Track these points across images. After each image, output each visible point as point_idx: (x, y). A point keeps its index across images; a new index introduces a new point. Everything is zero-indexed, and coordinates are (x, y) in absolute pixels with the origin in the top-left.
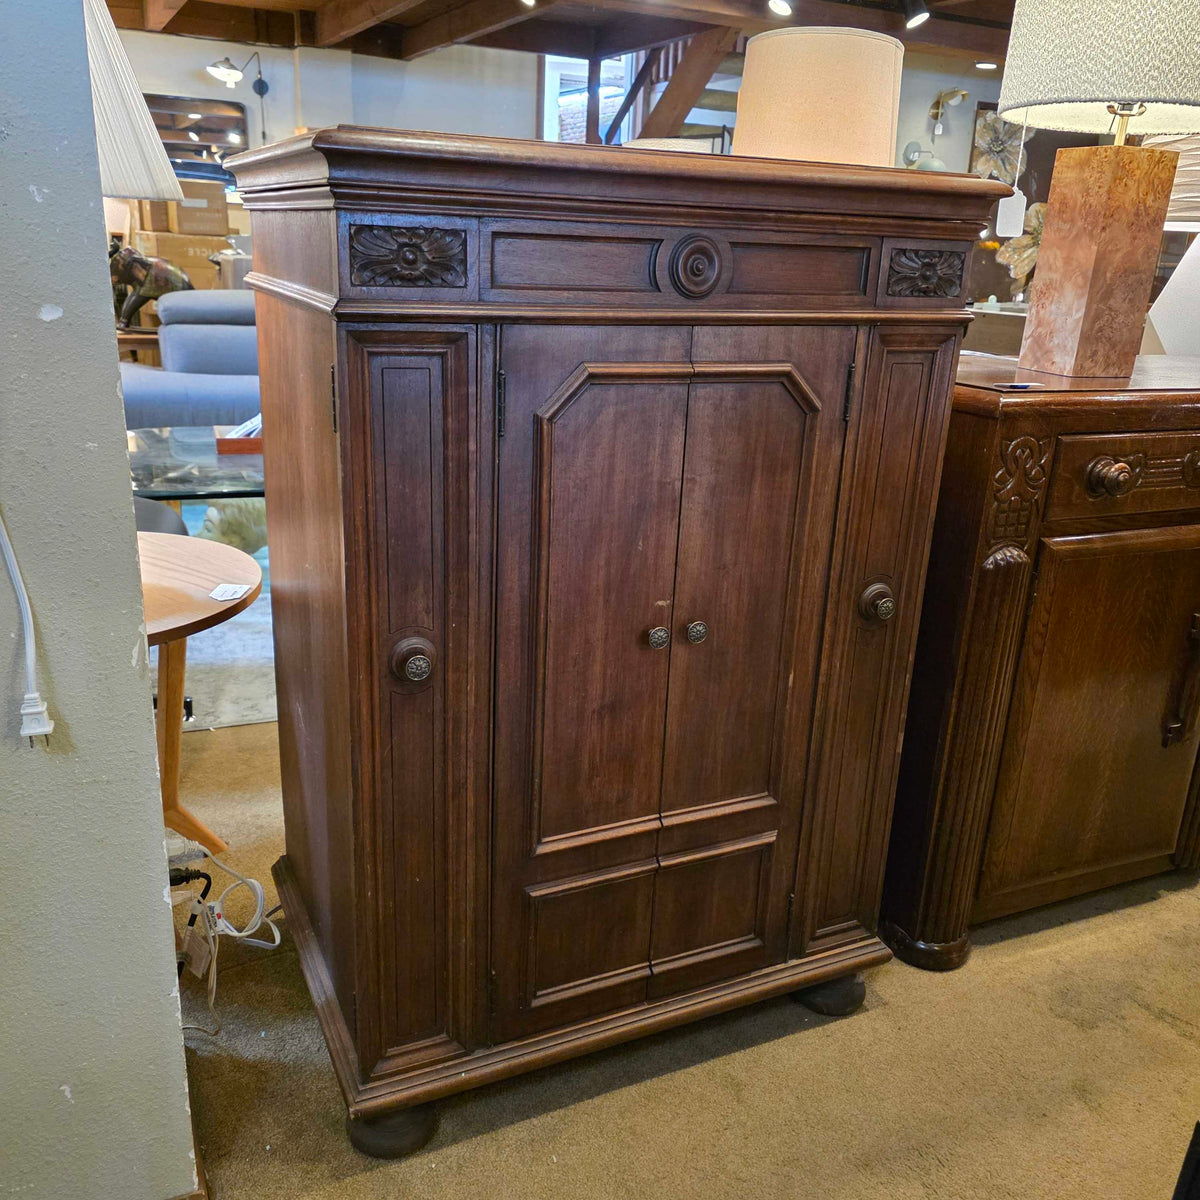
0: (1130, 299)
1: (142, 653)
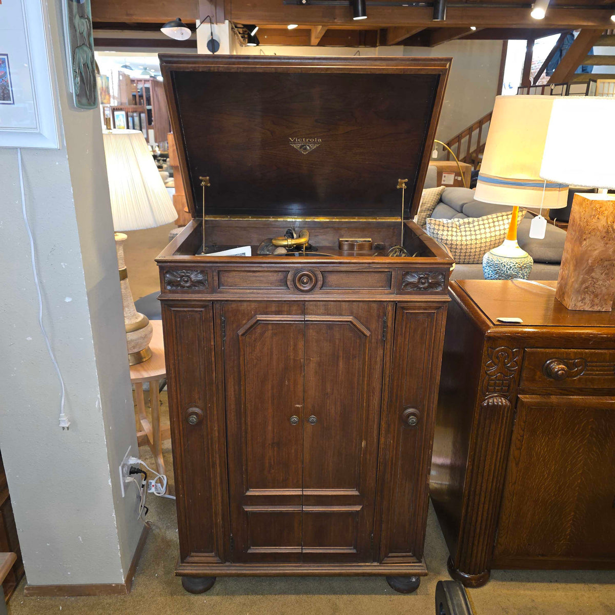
0: (606, 274)
1: (99, 403)
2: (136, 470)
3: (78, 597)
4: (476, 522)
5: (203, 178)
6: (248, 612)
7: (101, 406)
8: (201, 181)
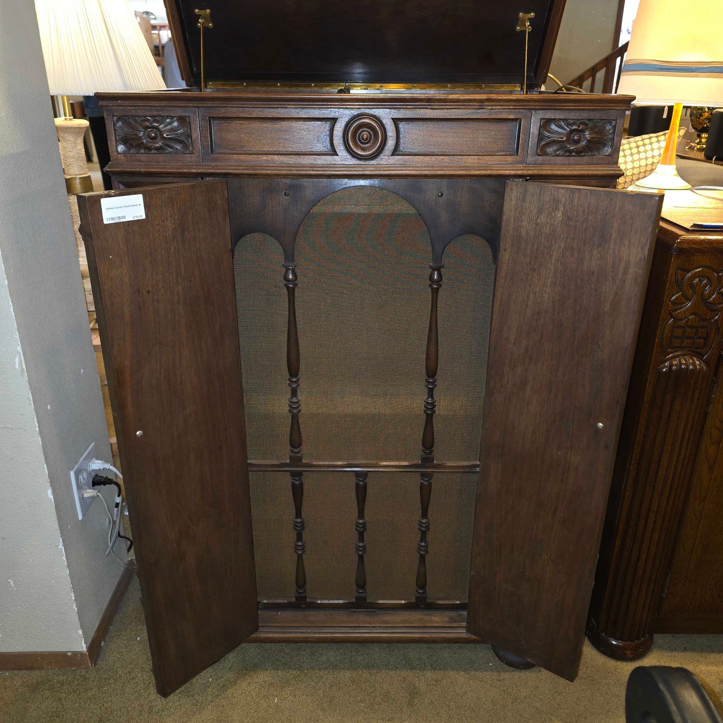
1: (20, 362)
2: (103, 480)
3: (16, 672)
4: (638, 560)
5: (202, 12)
6: (277, 696)
7: (24, 367)
8: (199, 16)
